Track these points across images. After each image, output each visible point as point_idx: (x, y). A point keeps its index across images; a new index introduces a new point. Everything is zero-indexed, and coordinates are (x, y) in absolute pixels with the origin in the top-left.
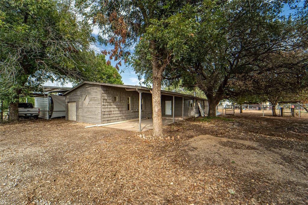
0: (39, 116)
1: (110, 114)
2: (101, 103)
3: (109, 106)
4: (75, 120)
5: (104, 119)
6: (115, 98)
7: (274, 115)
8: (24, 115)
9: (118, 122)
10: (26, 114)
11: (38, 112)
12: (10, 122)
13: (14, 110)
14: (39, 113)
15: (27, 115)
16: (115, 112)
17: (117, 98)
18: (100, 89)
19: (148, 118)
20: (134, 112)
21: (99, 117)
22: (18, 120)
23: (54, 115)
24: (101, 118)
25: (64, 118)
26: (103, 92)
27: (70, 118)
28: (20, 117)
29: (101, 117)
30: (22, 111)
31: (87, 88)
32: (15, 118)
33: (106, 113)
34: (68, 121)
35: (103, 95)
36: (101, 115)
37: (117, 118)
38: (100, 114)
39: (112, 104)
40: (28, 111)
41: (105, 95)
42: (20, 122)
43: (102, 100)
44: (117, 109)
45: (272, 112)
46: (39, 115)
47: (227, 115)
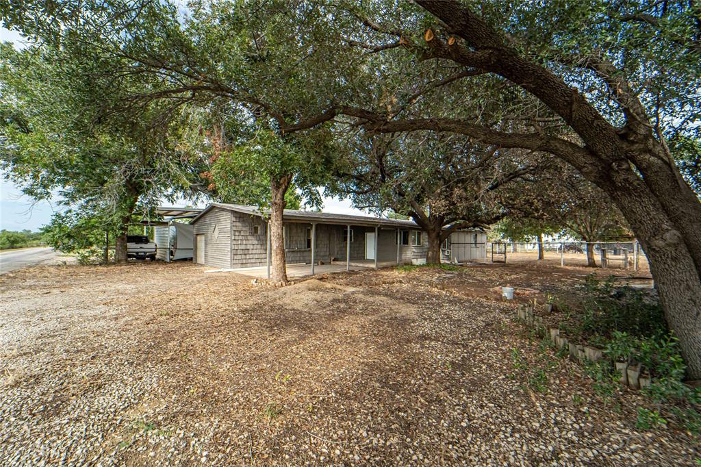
0: (156, 257)
1: (245, 255)
2: (231, 237)
3: (244, 242)
4: (203, 263)
5: (235, 262)
6: (256, 229)
7: (592, 264)
8: (134, 254)
9: (261, 268)
10: (137, 253)
11: (154, 250)
12: (117, 262)
13: (121, 246)
14: (156, 251)
15: (139, 254)
16: (254, 252)
17: (259, 228)
18: (229, 215)
19: (323, 264)
20: (293, 252)
21: (228, 258)
22: (126, 260)
23: (178, 255)
24: (231, 260)
25: (190, 260)
26: (234, 219)
27: (199, 261)
28: (130, 256)
29: (231, 258)
30: (133, 247)
31: (216, 212)
32: (122, 257)
33: (239, 252)
34: (196, 264)
35: (234, 224)
36: (231, 255)
37: (258, 261)
38: (229, 253)
39: (249, 238)
40: (141, 248)
41: (238, 224)
42: (128, 263)
43: (233, 232)
44: (259, 247)
45: (587, 258)
46: (156, 254)
47: (495, 262)
